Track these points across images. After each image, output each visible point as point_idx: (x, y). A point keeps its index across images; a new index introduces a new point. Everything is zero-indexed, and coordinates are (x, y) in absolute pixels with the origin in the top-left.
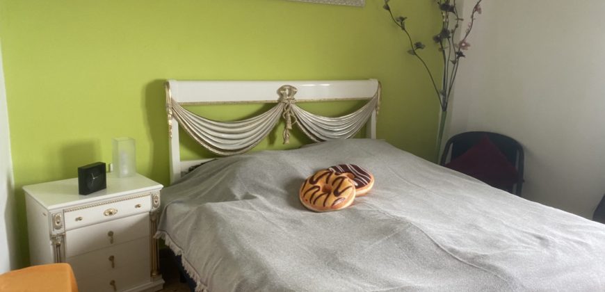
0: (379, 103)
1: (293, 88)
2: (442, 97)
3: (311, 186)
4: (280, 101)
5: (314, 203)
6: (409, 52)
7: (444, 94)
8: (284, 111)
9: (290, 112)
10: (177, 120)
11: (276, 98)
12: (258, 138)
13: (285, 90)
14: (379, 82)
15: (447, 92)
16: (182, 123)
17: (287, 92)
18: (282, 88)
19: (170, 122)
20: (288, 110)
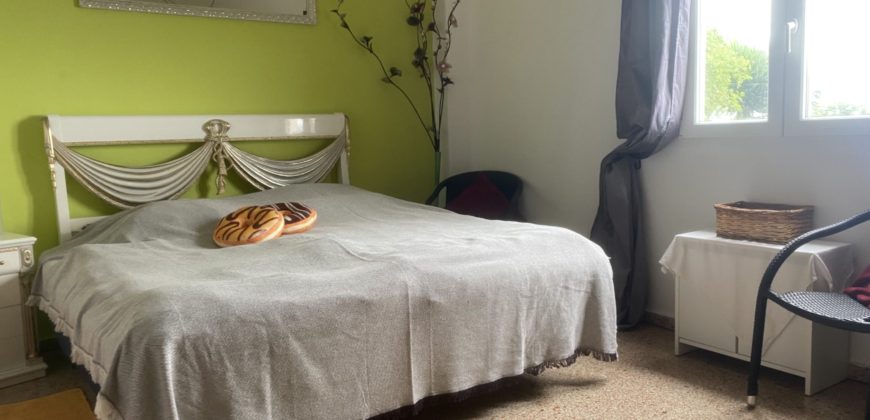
0: (348, 141)
1: (225, 122)
2: (432, 134)
3: (229, 222)
4: (207, 140)
5: (227, 238)
6: (384, 80)
7: (434, 129)
8: (214, 152)
9: (223, 153)
10: (63, 165)
11: (201, 135)
12: (181, 186)
13: (213, 125)
14: (346, 117)
15: (437, 128)
16: (70, 169)
17: (216, 128)
18: (209, 124)
19: (52, 166)
20: (220, 150)
